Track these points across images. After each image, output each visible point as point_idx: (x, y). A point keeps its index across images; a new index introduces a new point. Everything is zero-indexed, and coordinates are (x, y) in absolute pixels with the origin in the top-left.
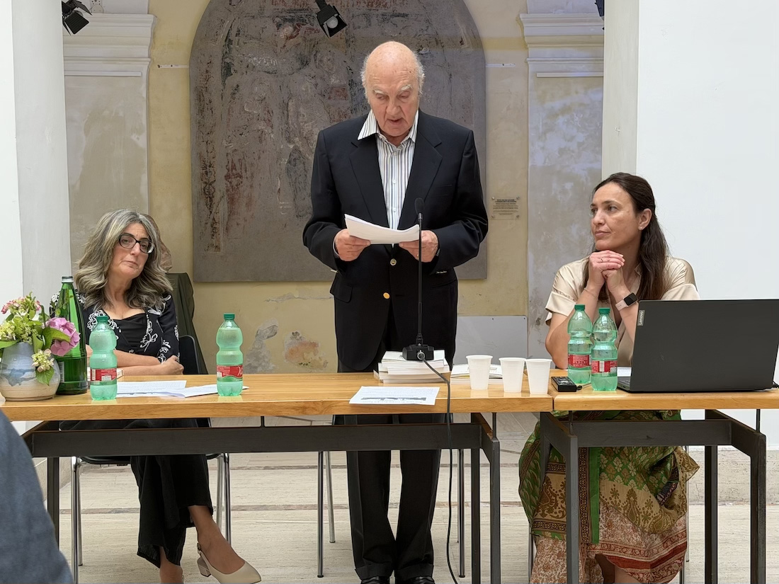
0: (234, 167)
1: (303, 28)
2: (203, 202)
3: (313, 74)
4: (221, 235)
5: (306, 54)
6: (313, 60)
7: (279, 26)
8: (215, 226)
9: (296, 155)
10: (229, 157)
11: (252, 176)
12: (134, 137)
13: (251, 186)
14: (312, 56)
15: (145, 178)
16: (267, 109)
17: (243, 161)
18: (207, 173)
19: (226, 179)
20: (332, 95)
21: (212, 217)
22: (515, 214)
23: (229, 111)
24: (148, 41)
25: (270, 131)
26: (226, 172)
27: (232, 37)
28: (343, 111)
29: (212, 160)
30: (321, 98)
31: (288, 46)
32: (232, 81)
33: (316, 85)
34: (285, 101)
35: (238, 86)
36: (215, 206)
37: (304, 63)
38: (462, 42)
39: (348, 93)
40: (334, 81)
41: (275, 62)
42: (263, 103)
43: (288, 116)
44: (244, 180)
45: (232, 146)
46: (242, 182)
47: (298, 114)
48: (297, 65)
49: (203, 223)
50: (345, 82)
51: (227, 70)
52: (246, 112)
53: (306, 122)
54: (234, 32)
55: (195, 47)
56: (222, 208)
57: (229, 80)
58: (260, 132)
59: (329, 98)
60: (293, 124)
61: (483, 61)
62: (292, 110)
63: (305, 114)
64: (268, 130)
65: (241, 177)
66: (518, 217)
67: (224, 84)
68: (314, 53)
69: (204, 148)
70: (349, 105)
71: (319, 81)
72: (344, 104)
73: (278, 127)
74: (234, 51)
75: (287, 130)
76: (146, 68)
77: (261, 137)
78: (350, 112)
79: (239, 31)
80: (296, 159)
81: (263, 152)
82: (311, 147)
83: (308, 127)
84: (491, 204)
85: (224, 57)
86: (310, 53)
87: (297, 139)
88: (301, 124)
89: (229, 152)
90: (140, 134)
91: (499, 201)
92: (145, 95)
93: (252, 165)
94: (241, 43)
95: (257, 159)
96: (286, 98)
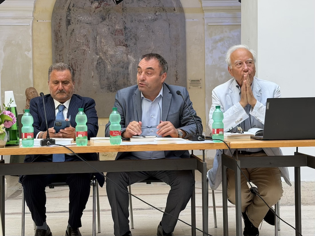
1: (103, 4)
3: (108, 24)
5: (104, 15)
6: (107, 17)
7: (92, 3)
9: (100, 61)
10: (70, 62)
11: (80, 70)
12: (26, 53)
13: (80, 75)
14: (107, 16)
15: (31, 71)
16: (87, 40)
17: (76, 64)
20: (117, 33)
22: (200, 87)
23: (70, 40)
24: (32, 9)
27: (71, 7)
28: (122, 40)
30: (112, 35)
31: (96, 12)
32: (71, 27)
33: (109, 29)
35: (74, 30)
37: (104, 19)
38: (174, 10)
39: (124, 32)
40: (117, 27)
41: (90, 19)
42: (85, 37)
43: (96, 43)
44: (77, 72)
45: (71, 57)
47: (101, 42)
48: (100, 20)
50: (122, 28)
51: (69, 22)
52: (77, 41)
53: (104, 46)
54: (71, 5)
55: (54, 12)
57: (69, 27)
58: (84, 50)
59: (115, 35)
60: (99, 47)
61: (184, 18)
62: (98, 40)
63: (104, 42)
64: (87, 49)
67: (67, 29)
68: (108, 15)
69: (59, 58)
70: (124, 38)
71: (110, 27)
72: (122, 38)
73: (92, 48)
74: (72, 14)
75: (96, 49)
76: (31, 21)
77: (84, 53)
78: (125, 41)
79: (74, 5)
80: (100, 62)
81: (85, 59)
82: (107, 57)
83: (105, 48)
84: (189, 82)
85: (67, 17)
86: (106, 15)
87: (101, 53)
88: (102, 47)
89: (70, 59)
90: (29, 51)
91: (192, 81)
92: (31, 34)
93: (80, 65)
94: (75, 10)
95: (82, 62)
96: (95, 35)
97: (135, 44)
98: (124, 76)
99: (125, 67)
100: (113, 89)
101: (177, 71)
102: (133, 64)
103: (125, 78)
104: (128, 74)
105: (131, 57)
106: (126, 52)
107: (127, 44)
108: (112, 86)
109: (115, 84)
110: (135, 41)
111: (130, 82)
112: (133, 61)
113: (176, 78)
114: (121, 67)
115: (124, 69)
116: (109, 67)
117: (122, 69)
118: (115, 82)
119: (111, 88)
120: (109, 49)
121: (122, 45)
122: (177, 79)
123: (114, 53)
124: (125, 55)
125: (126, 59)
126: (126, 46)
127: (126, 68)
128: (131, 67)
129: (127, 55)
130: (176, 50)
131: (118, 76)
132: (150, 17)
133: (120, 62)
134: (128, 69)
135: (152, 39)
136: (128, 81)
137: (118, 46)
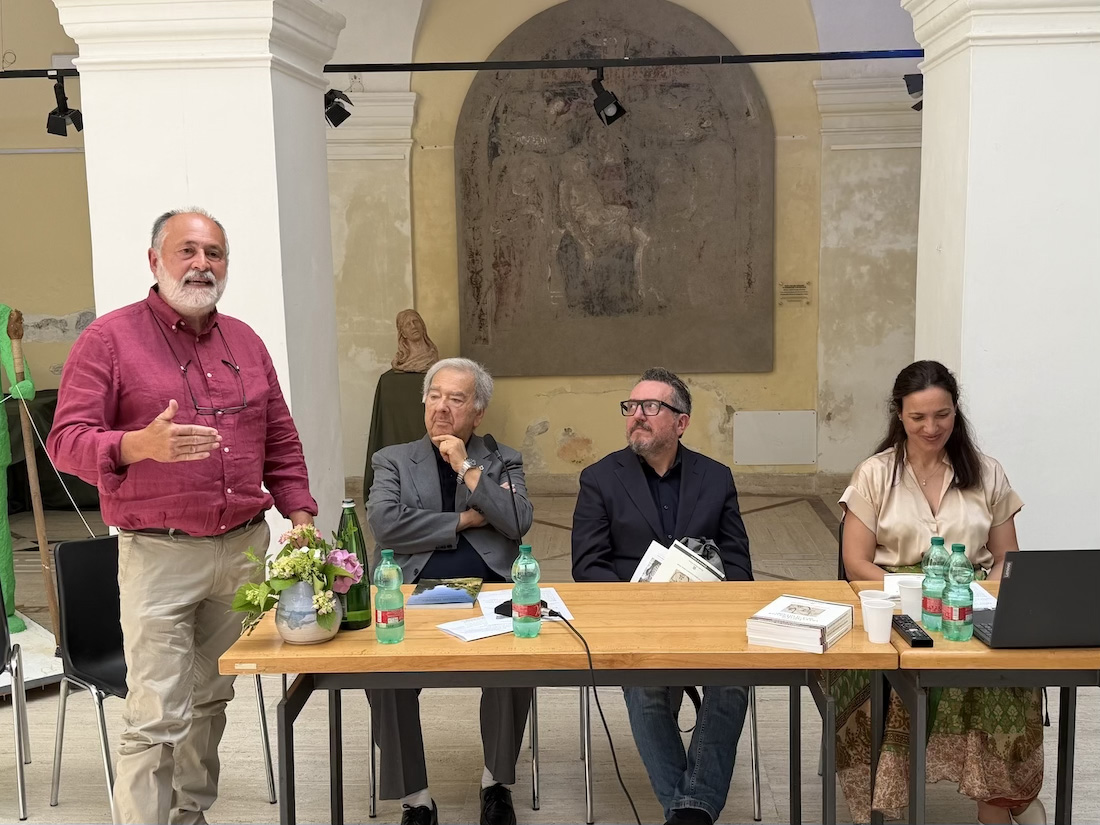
0: (502, 255)
1: (575, 103)
2: (470, 292)
3: (586, 152)
4: (490, 327)
5: (578, 130)
6: (585, 136)
7: (549, 101)
8: (483, 317)
9: (567, 242)
10: (497, 244)
11: (521, 264)
12: (397, 224)
13: (521, 275)
14: (585, 133)
15: (409, 267)
16: (536, 192)
17: (511, 248)
18: (473, 261)
19: (494, 268)
20: (606, 175)
21: (479, 307)
22: (805, 301)
23: (496, 194)
24: (411, 120)
25: (540, 216)
26: (493, 260)
27: (499, 114)
28: (618, 192)
29: (479, 248)
30: (595, 179)
31: (559, 123)
32: (499, 162)
33: (589, 164)
34: (557, 183)
35: (505, 167)
36: (482, 297)
37: (576, 140)
38: (748, 114)
39: (624, 172)
40: (608, 160)
41: (544, 140)
42: (532, 185)
43: (559, 199)
44: (513, 268)
45: (500, 232)
46: (510, 271)
47: (569, 196)
48: (569, 143)
49: (470, 315)
50: (619, 161)
51: (494, 151)
52: (514, 196)
53: (578, 206)
54: (501, 108)
55: (460, 127)
56: (490, 298)
57: (497, 161)
58: (529, 217)
59: (603, 179)
60: (564, 207)
61: (772, 132)
62: (563, 192)
63: (577, 196)
64: (538, 214)
65: (509, 265)
66: (808, 303)
67: (491, 166)
68: (586, 129)
69: (470, 234)
70: (624, 185)
71: (592, 160)
72: (619, 185)
73: (549, 210)
74: (501, 129)
75: (558, 214)
76: (409, 149)
77: (530, 222)
78: (625, 193)
79: (506, 107)
80: (568, 245)
81: (533, 238)
82: (583, 231)
83: (580, 210)
84: (779, 289)
85: (490, 136)
86: (582, 130)
87: (568, 224)
88: (573, 207)
89: (497, 238)
90: (403, 220)
91: (787, 287)
92: (408, 179)
93: (521, 252)
94: (509, 121)
95: (526, 245)
96: (556, 180)
97: (650, 201)
98: (624, 277)
99: (626, 255)
100: (597, 309)
101: (751, 265)
102: (644, 249)
103: (626, 284)
104: (633, 273)
105: (639, 232)
106: (628, 219)
107: (631, 199)
108: (595, 301)
109: (601, 295)
110: (650, 192)
111: (637, 293)
112: (646, 242)
113: (748, 281)
114: (616, 257)
115: (624, 261)
116: (587, 256)
117: (618, 260)
118: (603, 291)
119: (591, 307)
120: (589, 213)
121: (620, 202)
122: (750, 283)
123: (599, 223)
124: (625, 228)
125: (628, 237)
126: (629, 204)
127: (627, 260)
128: (639, 255)
129: (631, 227)
130: (751, 214)
131: (608, 277)
132: (687, 134)
133: (614, 245)
134: (633, 260)
135: (691, 187)
136: (632, 288)
137: (610, 206)
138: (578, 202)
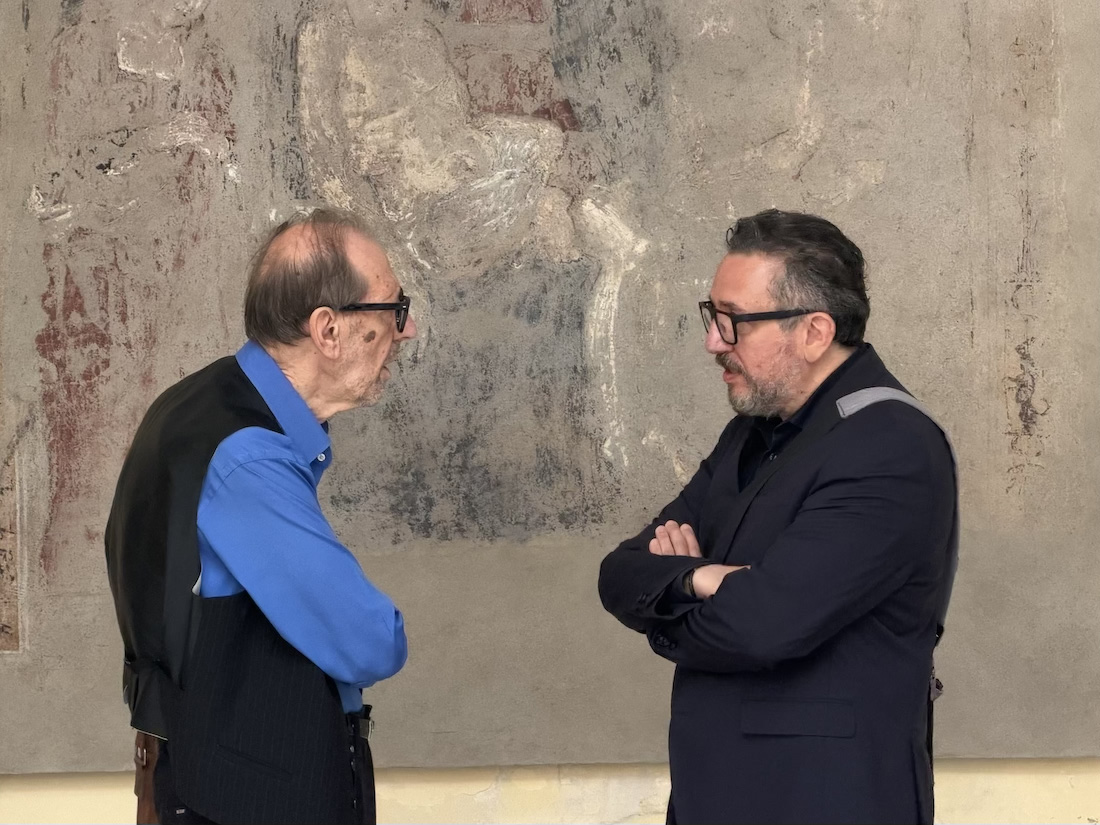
0: (74, 302)
4: (23, 580)
10: (58, 261)
11: (150, 339)
16: (209, 63)
17: (112, 277)
19: (43, 353)
23: (54, 69)
25: (223, 154)
26: (41, 321)
28: (524, 66)
30: (436, 17)
34: (288, 31)
42: (196, 37)
43: (296, 91)
44: (118, 355)
45: (67, 215)
46: (106, 363)
47: (336, 83)
52: (122, 76)
53: (368, 116)
58: (181, 158)
59: (467, 17)
60: (316, 123)
62: (312, 67)
63: (366, 82)
64: (214, 149)
65: (103, 340)
70: (547, 43)
72: (527, 41)
73: (258, 134)
75: (293, 148)
77: (184, 177)
78: (551, 71)
81: (195, 238)
82: (390, 214)
83: (376, 136)
87: (334, 185)
88: (352, 123)
89: (55, 237)
93: (149, 292)
95: (168, 265)
96: (288, 20)
97: (645, 102)
98: (546, 390)
99: (553, 305)
100: (444, 511)
101: (1032, 350)
102: (625, 286)
103: (557, 413)
104: (582, 374)
105: (606, 220)
106: (563, 168)
107: (573, 95)
108: (436, 483)
109: (458, 460)
110: (646, 70)
111: (598, 450)
112: (631, 256)
113: (1018, 409)
114: (517, 313)
115: (545, 328)
117: (523, 323)
118: (465, 444)
119: (421, 505)
120: (411, 147)
121: (530, 105)
122: (1028, 417)
123: (452, 184)
124: (551, 203)
125: (561, 239)
126: (565, 114)
127: (559, 322)
128: (605, 306)
129: (574, 199)
130: (1027, 157)
131: (488, 390)
133: (508, 267)
134: (581, 325)
135: (801, 51)
136: (578, 432)
137: (492, 120)
138: (370, 102)
